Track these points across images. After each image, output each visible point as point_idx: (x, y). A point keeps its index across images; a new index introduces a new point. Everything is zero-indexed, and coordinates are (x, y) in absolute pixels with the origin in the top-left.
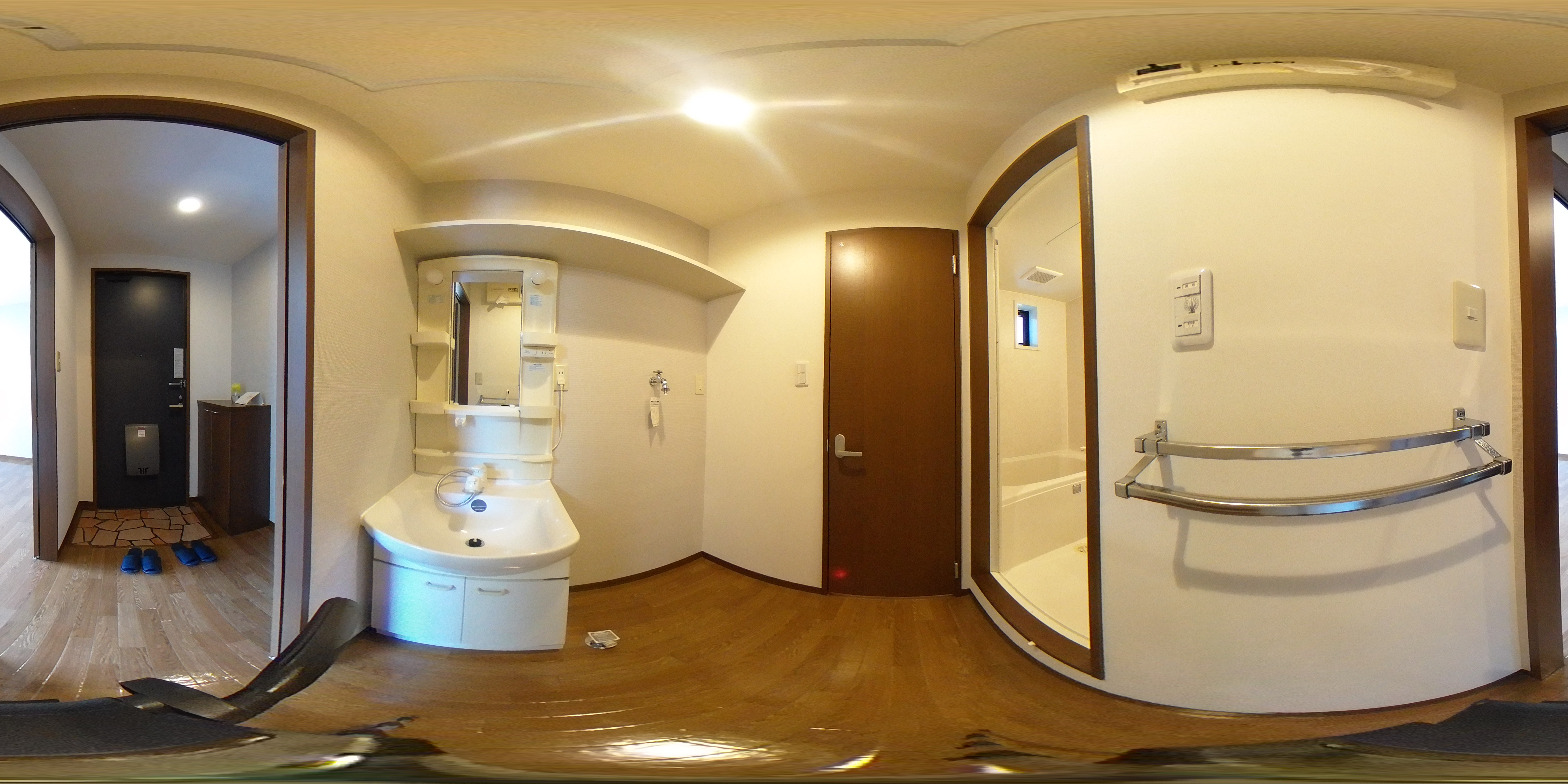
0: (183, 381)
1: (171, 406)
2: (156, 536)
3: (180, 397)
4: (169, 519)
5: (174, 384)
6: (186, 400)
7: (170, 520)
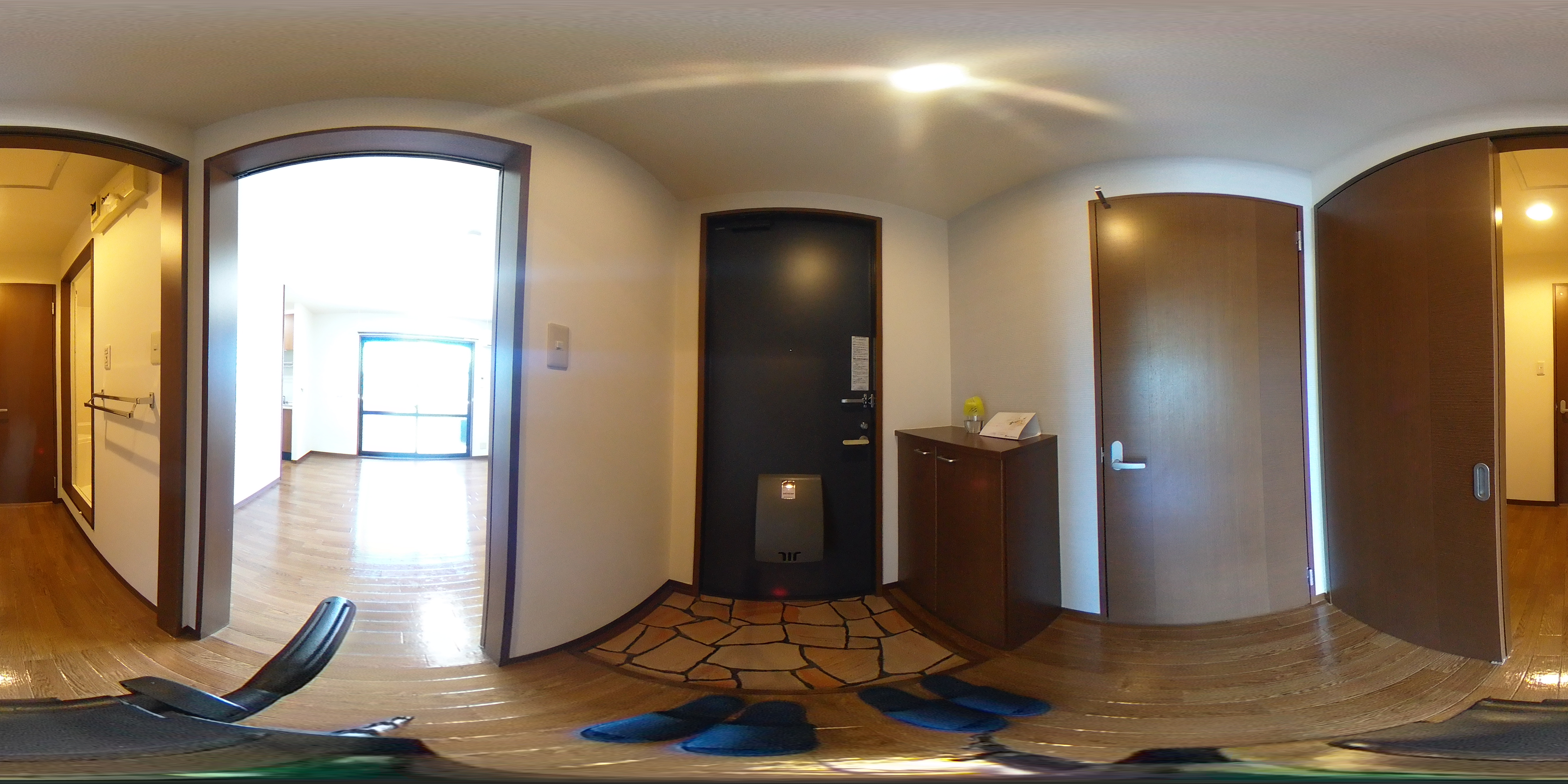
0: (868, 396)
1: (845, 442)
2: (811, 664)
3: (864, 426)
4: (845, 625)
5: (850, 401)
6: (874, 431)
7: (846, 627)
